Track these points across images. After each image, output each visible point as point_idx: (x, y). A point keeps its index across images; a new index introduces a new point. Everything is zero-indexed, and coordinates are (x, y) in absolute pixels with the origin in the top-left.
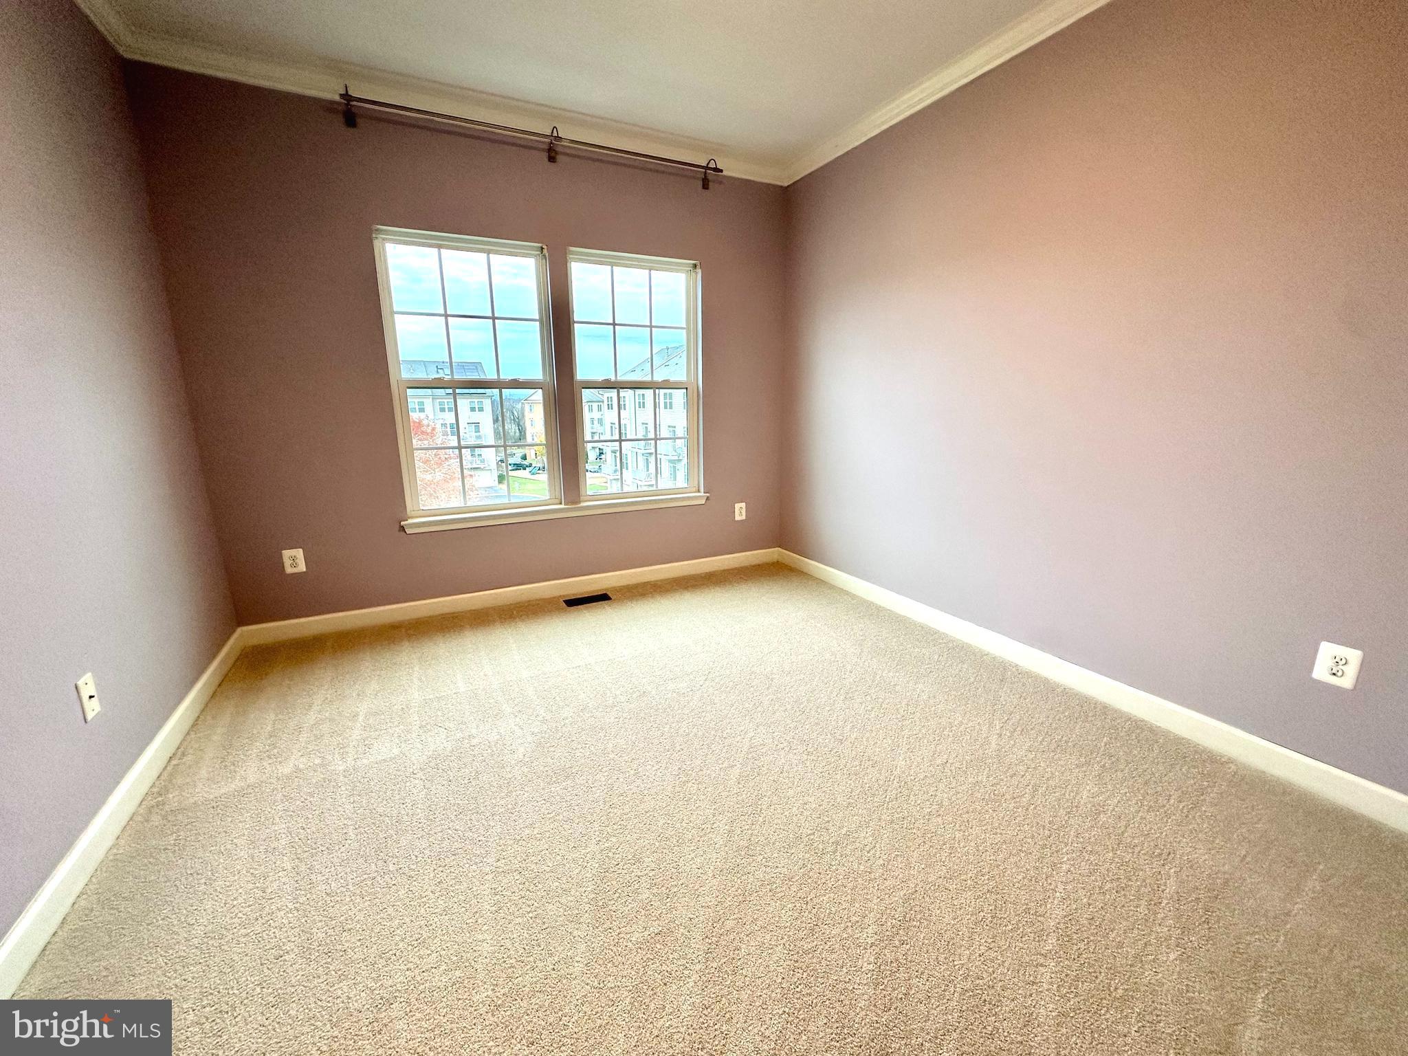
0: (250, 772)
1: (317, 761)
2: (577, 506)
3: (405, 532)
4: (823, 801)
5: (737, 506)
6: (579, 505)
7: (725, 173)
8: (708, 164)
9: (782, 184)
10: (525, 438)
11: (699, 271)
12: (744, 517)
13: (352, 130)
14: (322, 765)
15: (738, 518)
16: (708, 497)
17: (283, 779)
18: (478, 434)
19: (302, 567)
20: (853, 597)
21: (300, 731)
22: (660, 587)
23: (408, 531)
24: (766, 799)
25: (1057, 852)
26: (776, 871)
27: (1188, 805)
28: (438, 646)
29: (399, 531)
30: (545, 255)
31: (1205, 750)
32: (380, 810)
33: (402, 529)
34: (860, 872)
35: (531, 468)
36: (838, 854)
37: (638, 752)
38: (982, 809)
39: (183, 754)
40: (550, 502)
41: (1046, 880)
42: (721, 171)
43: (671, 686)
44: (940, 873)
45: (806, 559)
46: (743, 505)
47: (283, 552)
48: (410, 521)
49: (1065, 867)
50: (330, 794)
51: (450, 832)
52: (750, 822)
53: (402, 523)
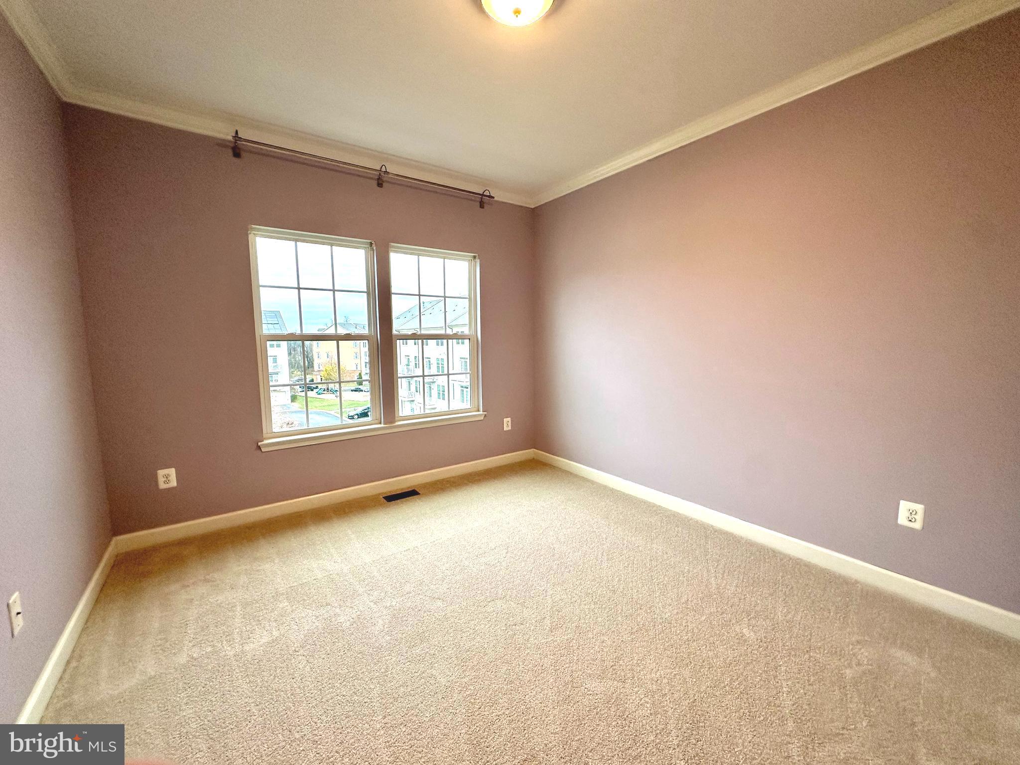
0: (149, 666)
1: (209, 649)
2: (392, 425)
3: (261, 450)
4: (614, 639)
5: (505, 420)
6: (394, 424)
7: (495, 199)
8: (483, 193)
9: (531, 207)
10: (313, 367)
11: (478, 261)
12: (510, 428)
13: (236, 160)
14: (213, 653)
15: (505, 429)
16: (485, 415)
17: (181, 669)
18: (275, 364)
19: (174, 483)
20: (593, 482)
21: (187, 624)
22: (454, 482)
23: (263, 450)
24: (575, 642)
25: (775, 658)
26: (597, 698)
27: (841, 616)
28: (290, 541)
29: (256, 449)
30: (373, 249)
31: (840, 576)
32: (275, 686)
33: (259, 448)
34: (655, 691)
35: (317, 390)
36: (636, 678)
37: (472, 614)
38: (720, 632)
39: (81, 657)
40: (373, 422)
41: (775, 680)
42: (493, 197)
43: (483, 560)
44: (707, 684)
45: (553, 456)
46: (509, 419)
47: (158, 471)
48: (266, 442)
49: (783, 668)
50: (227, 677)
51: (339, 698)
52: (568, 661)
53: (259, 444)
